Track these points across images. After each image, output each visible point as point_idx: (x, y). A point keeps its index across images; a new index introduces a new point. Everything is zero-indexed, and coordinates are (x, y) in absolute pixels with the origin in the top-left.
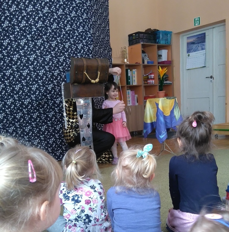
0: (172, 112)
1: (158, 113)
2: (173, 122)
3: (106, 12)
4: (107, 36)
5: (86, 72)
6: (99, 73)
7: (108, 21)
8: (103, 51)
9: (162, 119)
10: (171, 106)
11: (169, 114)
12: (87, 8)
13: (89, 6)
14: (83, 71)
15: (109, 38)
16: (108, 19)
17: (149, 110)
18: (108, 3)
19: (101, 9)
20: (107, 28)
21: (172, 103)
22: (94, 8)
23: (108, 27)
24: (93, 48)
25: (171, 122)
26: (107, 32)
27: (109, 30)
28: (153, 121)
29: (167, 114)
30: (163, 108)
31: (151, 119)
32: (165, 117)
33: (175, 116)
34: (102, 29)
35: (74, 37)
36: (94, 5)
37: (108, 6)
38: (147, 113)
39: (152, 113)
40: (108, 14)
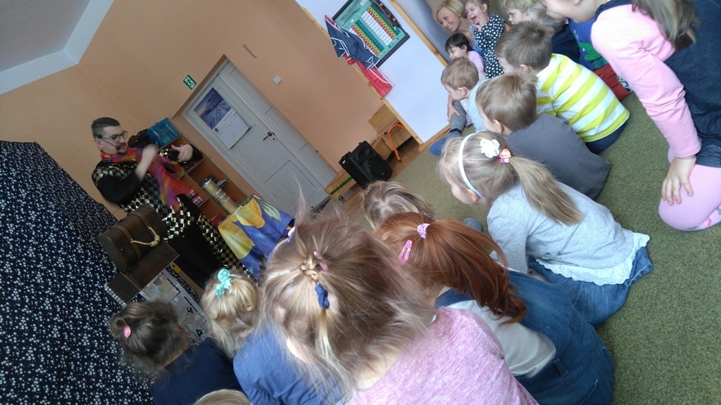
0: (265, 216)
1: (249, 232)
2: (278, 228)
3: (49, 163)
4: (80, 193)
5: (134, 240)
6: (150, 228)
7: (64, 172)
8: (92, 218)
9: (260, 235)
10: (257, 209)
11: (263, 222)
12: (18, 180)
13: (17, 175)
14: (129, 242)
15: (86, 193)
16: (62, 170)
17: (233, 238)
18: (41, 149)
19: (39, 164)
20: (71, 183)
21: (255, 206)
22: (28, 172)
23: (71, 180)
24: (75, 226)
25: (276, 229)
26: (75, 187)
27: (75, 183)
28: (251, 248)
29: (261, 223)
30: (248, 220)
31: (245, 248)
32: (261, 230)
33: (273, 218)
34: (64, 189)
35: (32, 233)
36: (25, 168)
37: (45, 153)
38: (233, 246)
39: (240, 241)
40: (55, 163)
